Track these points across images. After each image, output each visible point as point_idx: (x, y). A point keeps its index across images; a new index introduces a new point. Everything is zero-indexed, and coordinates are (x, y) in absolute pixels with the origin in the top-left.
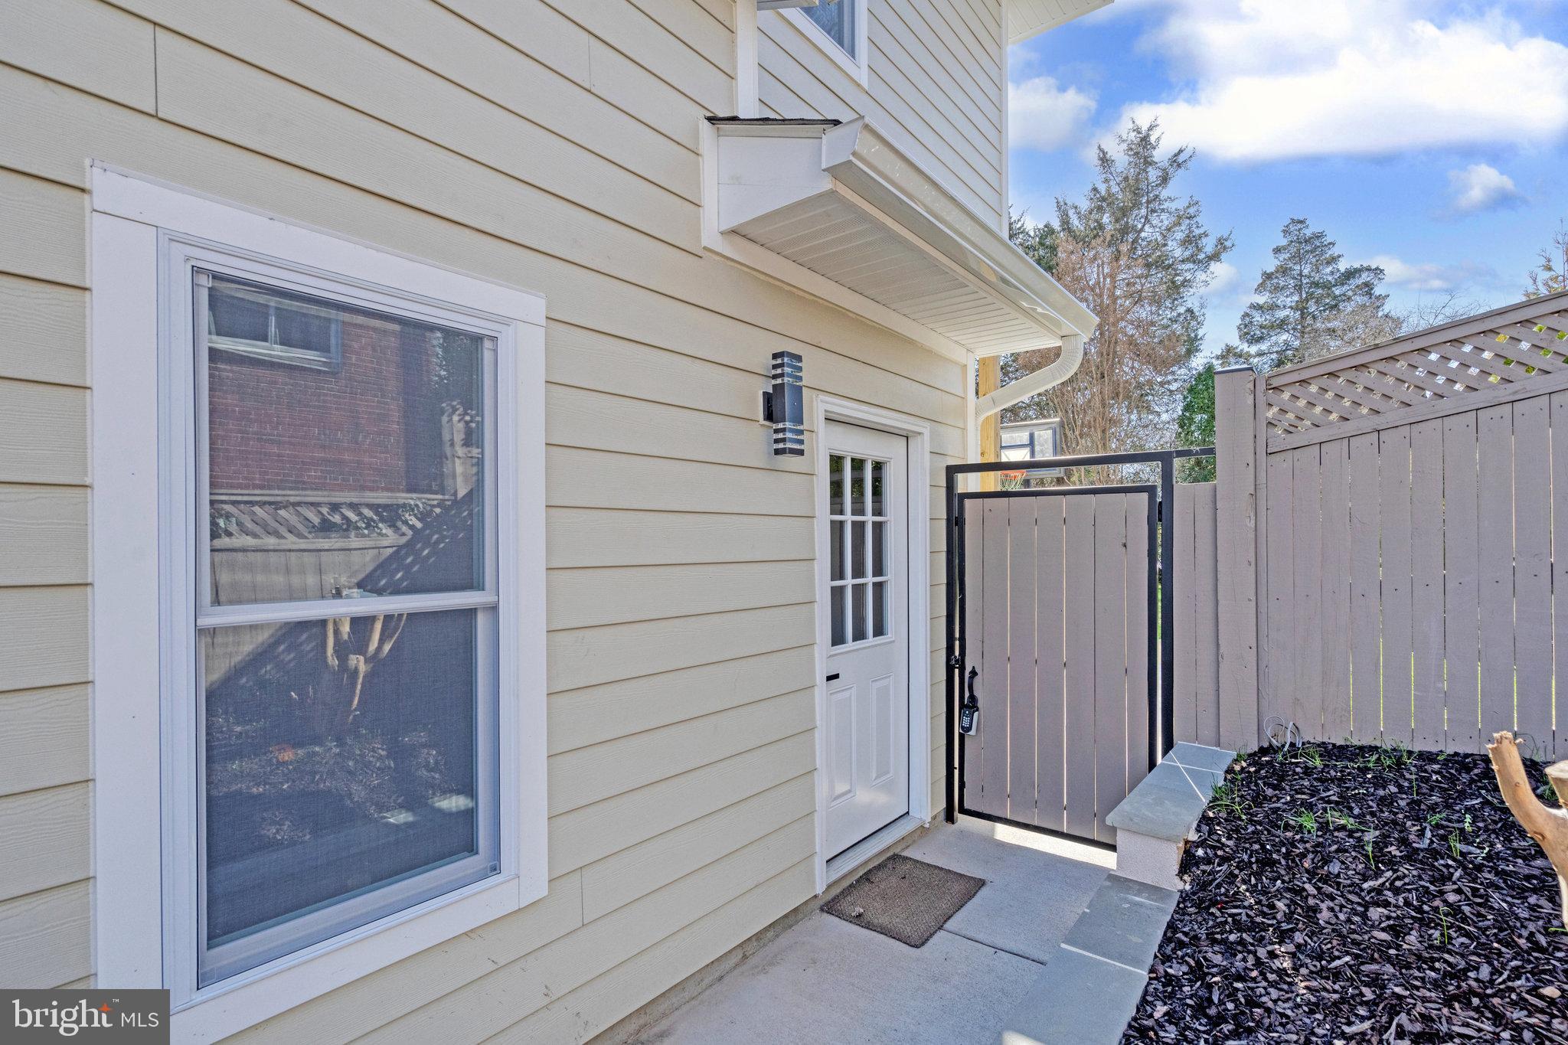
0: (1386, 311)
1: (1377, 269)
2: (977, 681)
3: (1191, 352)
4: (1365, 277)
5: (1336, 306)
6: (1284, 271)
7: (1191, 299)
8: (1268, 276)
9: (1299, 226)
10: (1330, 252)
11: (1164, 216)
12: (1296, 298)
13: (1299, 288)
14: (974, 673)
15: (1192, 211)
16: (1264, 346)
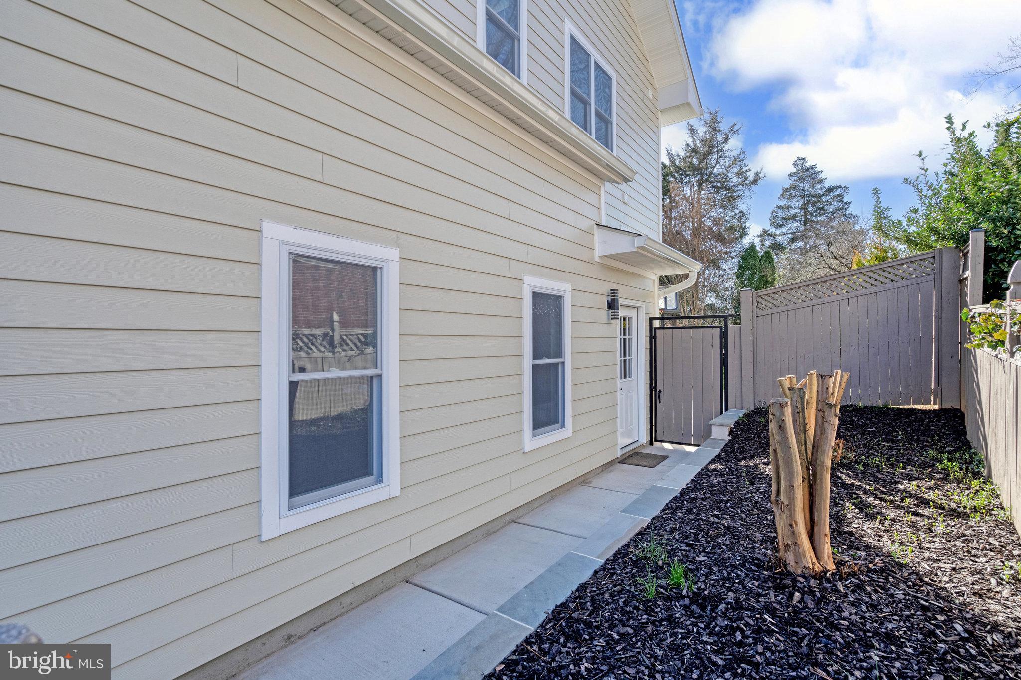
0: (849, 212)
1: (845, 187)
2: (661, 394)
3: (742, 235)
4: (838, 191)
5: (823, 208)
6: (794, 187)
7: (742, 206)
8: (786, 190)
9: (802, 161)
10: (819, 177)
11: (727, 160)
12: (801, 203)
13: (802, 197)
14: (660, 391)
15: (742, 157)
16: (784, 230)
